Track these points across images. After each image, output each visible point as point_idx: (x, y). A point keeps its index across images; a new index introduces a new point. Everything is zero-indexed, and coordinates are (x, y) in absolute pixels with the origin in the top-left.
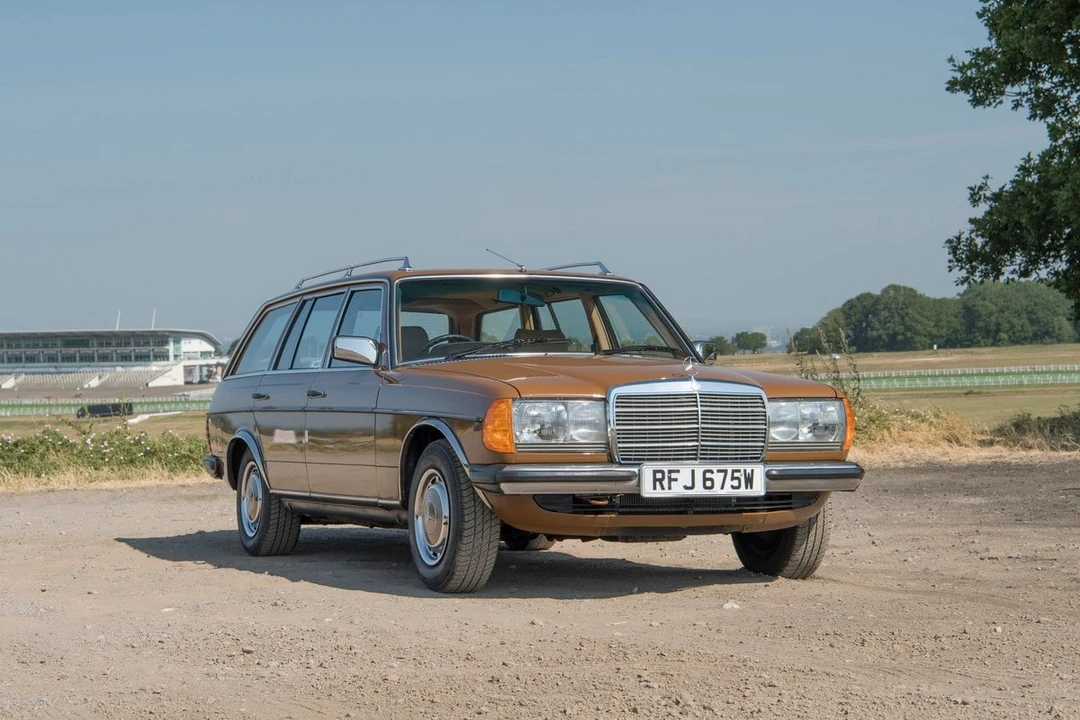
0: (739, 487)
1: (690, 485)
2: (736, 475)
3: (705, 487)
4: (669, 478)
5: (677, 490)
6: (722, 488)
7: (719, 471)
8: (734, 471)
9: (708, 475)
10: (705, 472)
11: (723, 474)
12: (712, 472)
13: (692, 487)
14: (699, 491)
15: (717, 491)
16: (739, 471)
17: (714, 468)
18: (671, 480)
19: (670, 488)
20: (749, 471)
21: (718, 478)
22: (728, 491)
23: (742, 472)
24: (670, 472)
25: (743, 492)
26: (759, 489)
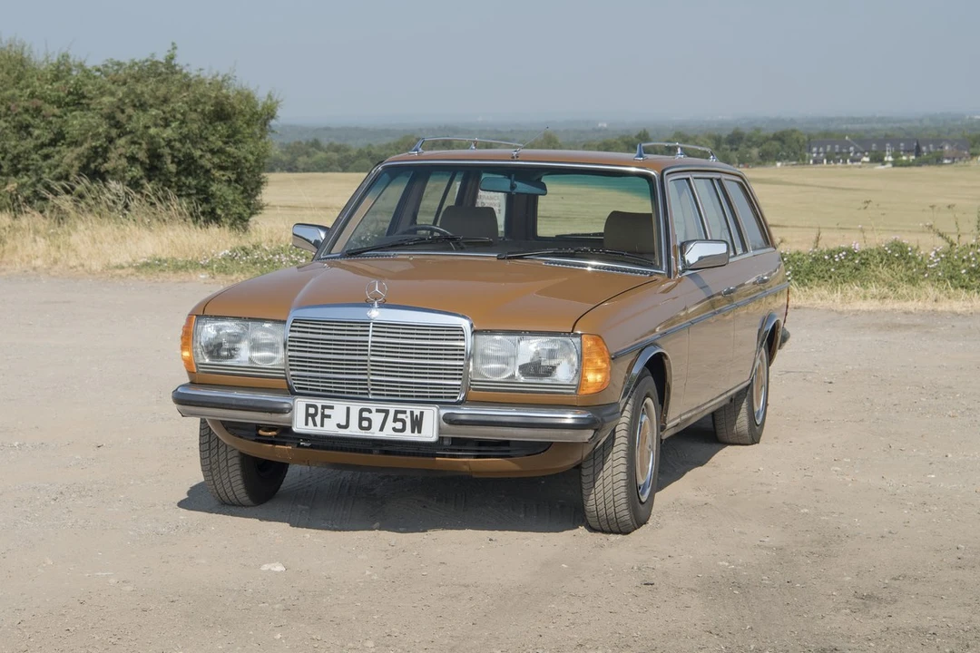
0: (403, 430)
1: (344, 423)
2: (400, 416)
3: (361, 427)
4: (323, 414)
5: (330, 428)
6: (381, 429)
7: (378, 411)
8: (397, 412)
9: (365, 414)
10: (362, 411)
11: (384, 414)
12: (370, 411)
13: (346, 427)
14: (354, 431)
15: (375, 433)
16: (405, 412)
17: (373, 407)
18: (324, 416)
19: (322, 425)
20: (417, 413)
21: (377, 419)
22: (388, 434)
23: (408, 414)
24: (324, 407)
25: (408, 435)
26: (429, 433)
